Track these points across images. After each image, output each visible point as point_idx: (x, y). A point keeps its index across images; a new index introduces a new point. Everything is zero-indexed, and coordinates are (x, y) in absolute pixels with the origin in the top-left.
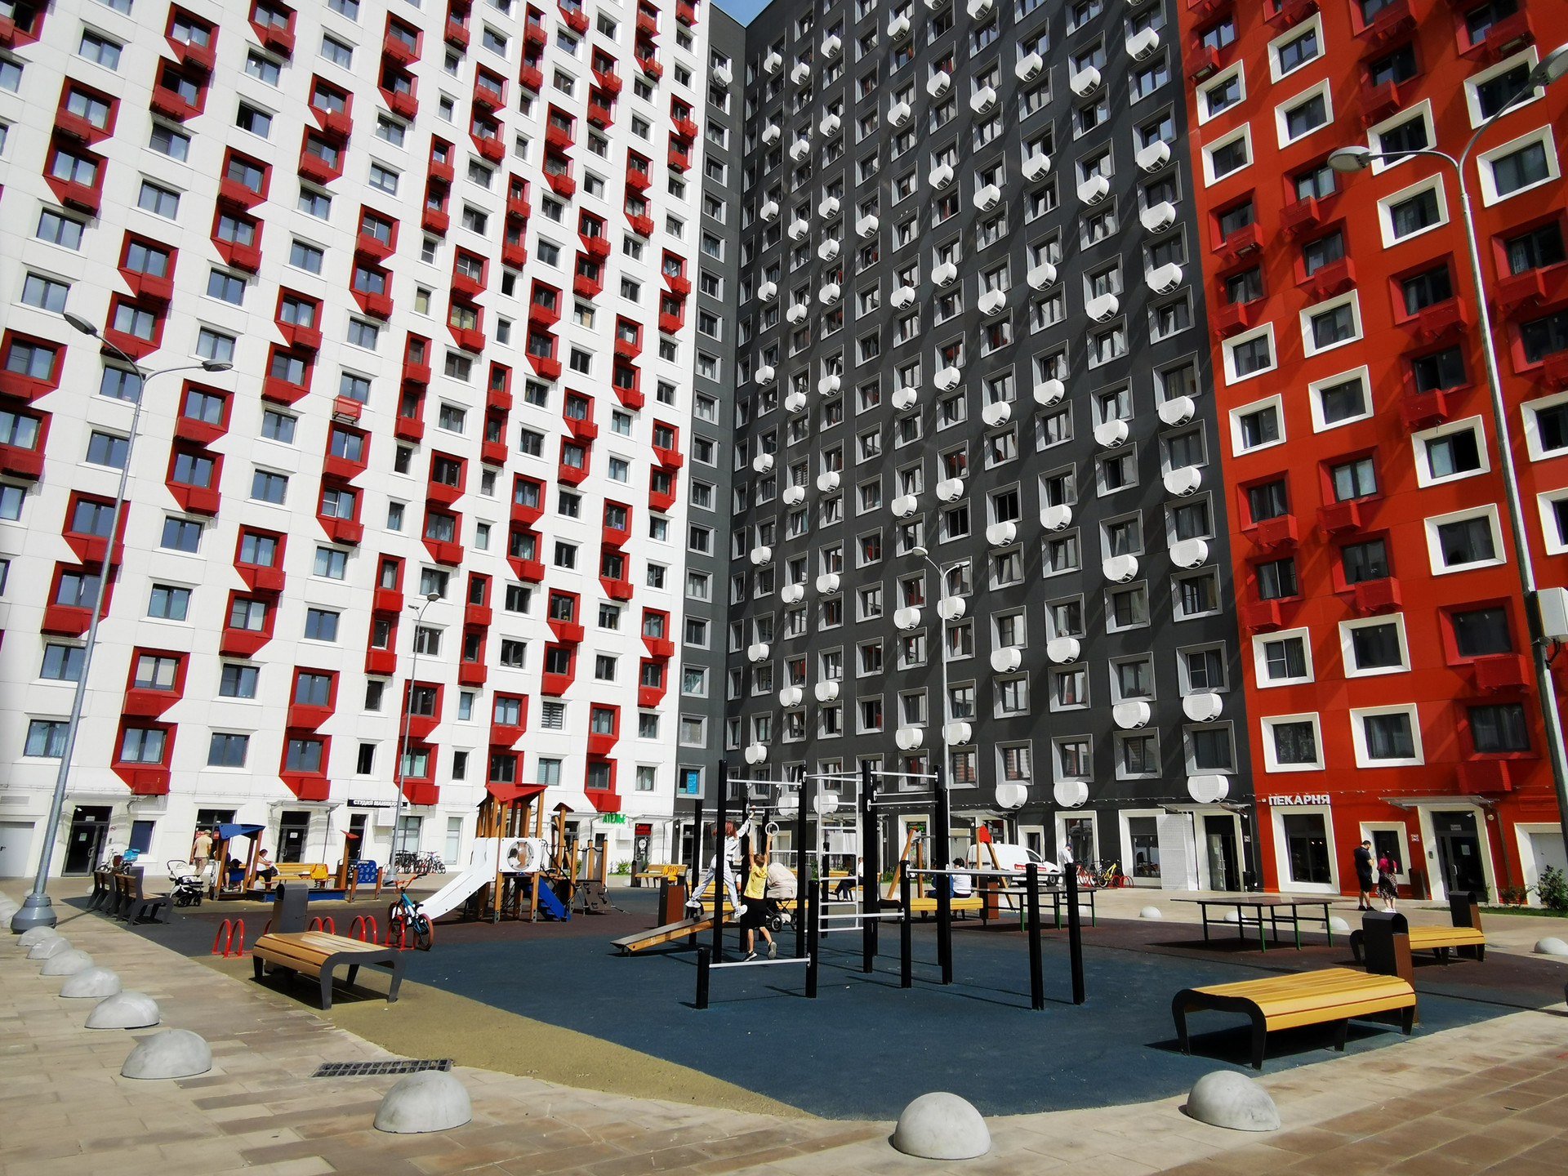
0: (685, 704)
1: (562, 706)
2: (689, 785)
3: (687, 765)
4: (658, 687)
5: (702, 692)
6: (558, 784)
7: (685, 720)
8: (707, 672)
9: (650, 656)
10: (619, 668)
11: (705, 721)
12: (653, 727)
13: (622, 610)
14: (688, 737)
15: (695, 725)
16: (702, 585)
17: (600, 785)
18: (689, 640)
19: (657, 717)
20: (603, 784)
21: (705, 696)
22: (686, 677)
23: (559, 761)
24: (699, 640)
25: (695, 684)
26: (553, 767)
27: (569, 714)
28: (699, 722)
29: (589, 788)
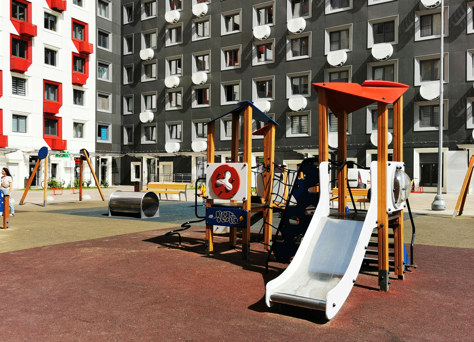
0: (99, 85)
1: (24, 80)
2: (102, 135)
3: (102, 123)
4: (83, 73)
5: (108, 78)
6: (26, 132)
7: (100, 95)
8: (110, 66)
9: (77, 52)
10: (59, 57)
11: (110, 97)
12: (81, 99)
13: (59, 19)
14: (101, 105)
15: (105, 99)
16: (105, 9)
17: (52, 134)
18: (100, 45)
19: (83, 92)
20: (53, 133)
21: (110, 81)
22: (99, 68)
23: (25, 117)
24: (105, 45)
25: (104, 73)
26: (22, 121)
27: (29, 85)
28: (107, 97)
29: (45, 135)
